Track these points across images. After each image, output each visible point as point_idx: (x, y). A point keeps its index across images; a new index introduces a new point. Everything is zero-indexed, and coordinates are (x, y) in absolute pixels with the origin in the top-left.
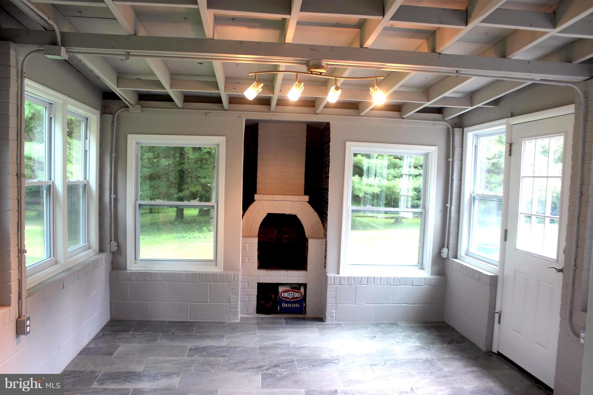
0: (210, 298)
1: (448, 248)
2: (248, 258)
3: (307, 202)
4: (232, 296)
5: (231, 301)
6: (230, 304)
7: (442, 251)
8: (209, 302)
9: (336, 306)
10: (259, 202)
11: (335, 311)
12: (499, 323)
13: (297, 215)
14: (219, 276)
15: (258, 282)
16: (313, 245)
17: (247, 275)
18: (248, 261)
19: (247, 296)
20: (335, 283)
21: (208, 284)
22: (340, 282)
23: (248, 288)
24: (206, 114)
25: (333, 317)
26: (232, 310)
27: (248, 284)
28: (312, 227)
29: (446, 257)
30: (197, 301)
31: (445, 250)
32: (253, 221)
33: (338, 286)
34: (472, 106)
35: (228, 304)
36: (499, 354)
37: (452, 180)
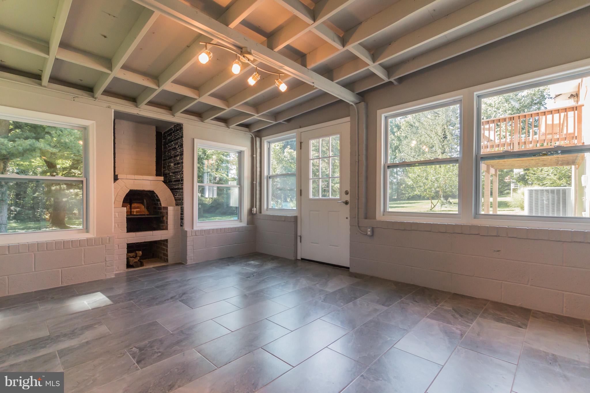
0: (84, 261)
1: (256, 207)
2: (118, 225)
3: (163, 181)
4: (108, 256)
5: (107, 260)
6: (106, 263)
7: (253, 210)
8: (84, 265)
9: (194, 251)
10: (121, 180)
11: (193, 255)
12: (301, 242)
13: (154, 191)
14: (95, 240)
15: (127, 243)
16: (172, 212)
17: (117, 238)
18: (118, 226)
19: (118, 256)
20: (192, 235)
21: (83, 248)
22: (196, 234)
23: (118, 249)
24: (74, 98)
25: (192, 259)
26: (108, 267)
27: (118, 245)
28: (167, 199)
29: (255, 213)
30: (70, 266)
31: (255, 209)
32: (117, 195)
33: (194, 237)
34: (276, 122)
35: (104, 263)
36: (302, 259)
37: (256, 167)
